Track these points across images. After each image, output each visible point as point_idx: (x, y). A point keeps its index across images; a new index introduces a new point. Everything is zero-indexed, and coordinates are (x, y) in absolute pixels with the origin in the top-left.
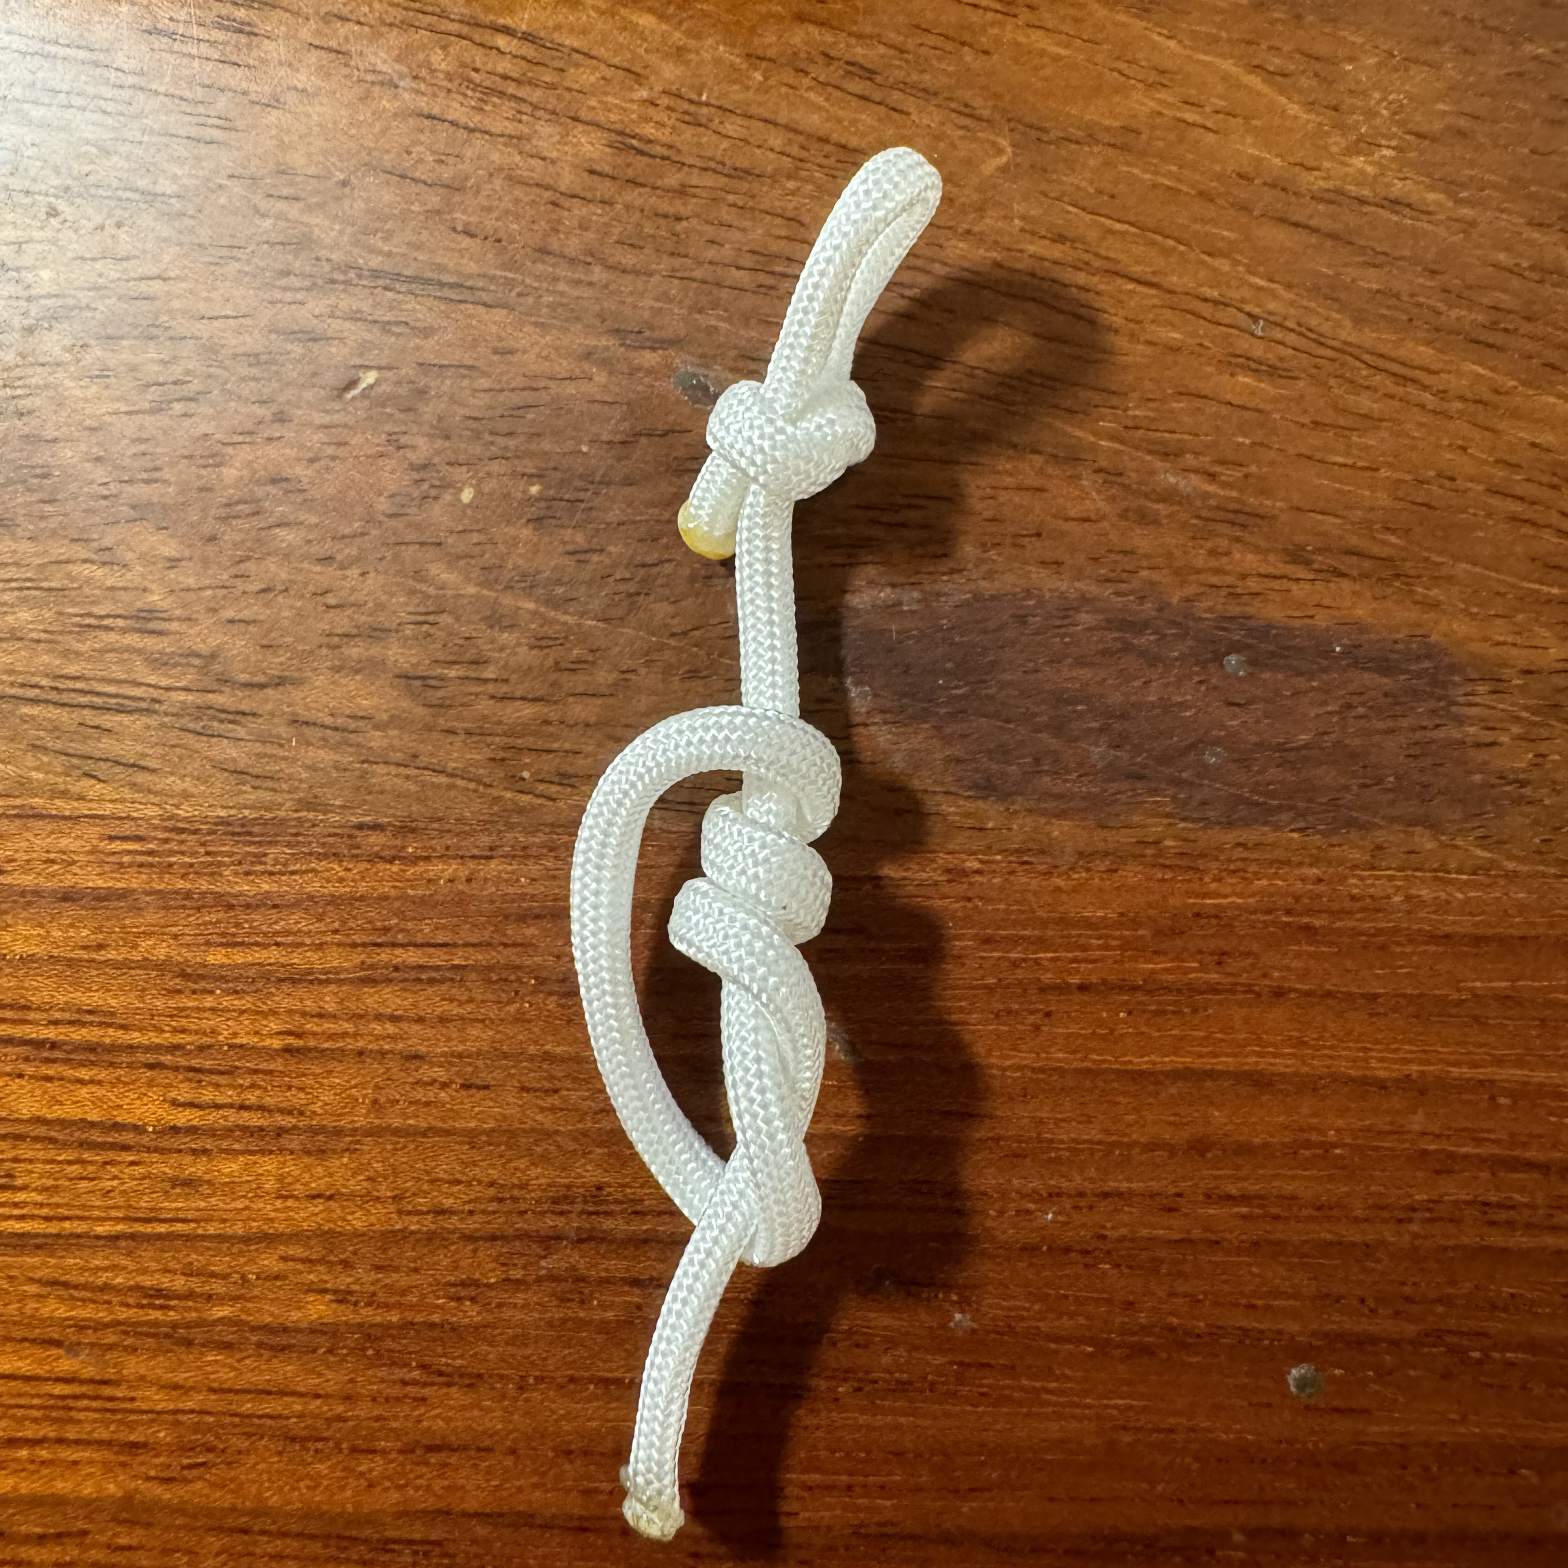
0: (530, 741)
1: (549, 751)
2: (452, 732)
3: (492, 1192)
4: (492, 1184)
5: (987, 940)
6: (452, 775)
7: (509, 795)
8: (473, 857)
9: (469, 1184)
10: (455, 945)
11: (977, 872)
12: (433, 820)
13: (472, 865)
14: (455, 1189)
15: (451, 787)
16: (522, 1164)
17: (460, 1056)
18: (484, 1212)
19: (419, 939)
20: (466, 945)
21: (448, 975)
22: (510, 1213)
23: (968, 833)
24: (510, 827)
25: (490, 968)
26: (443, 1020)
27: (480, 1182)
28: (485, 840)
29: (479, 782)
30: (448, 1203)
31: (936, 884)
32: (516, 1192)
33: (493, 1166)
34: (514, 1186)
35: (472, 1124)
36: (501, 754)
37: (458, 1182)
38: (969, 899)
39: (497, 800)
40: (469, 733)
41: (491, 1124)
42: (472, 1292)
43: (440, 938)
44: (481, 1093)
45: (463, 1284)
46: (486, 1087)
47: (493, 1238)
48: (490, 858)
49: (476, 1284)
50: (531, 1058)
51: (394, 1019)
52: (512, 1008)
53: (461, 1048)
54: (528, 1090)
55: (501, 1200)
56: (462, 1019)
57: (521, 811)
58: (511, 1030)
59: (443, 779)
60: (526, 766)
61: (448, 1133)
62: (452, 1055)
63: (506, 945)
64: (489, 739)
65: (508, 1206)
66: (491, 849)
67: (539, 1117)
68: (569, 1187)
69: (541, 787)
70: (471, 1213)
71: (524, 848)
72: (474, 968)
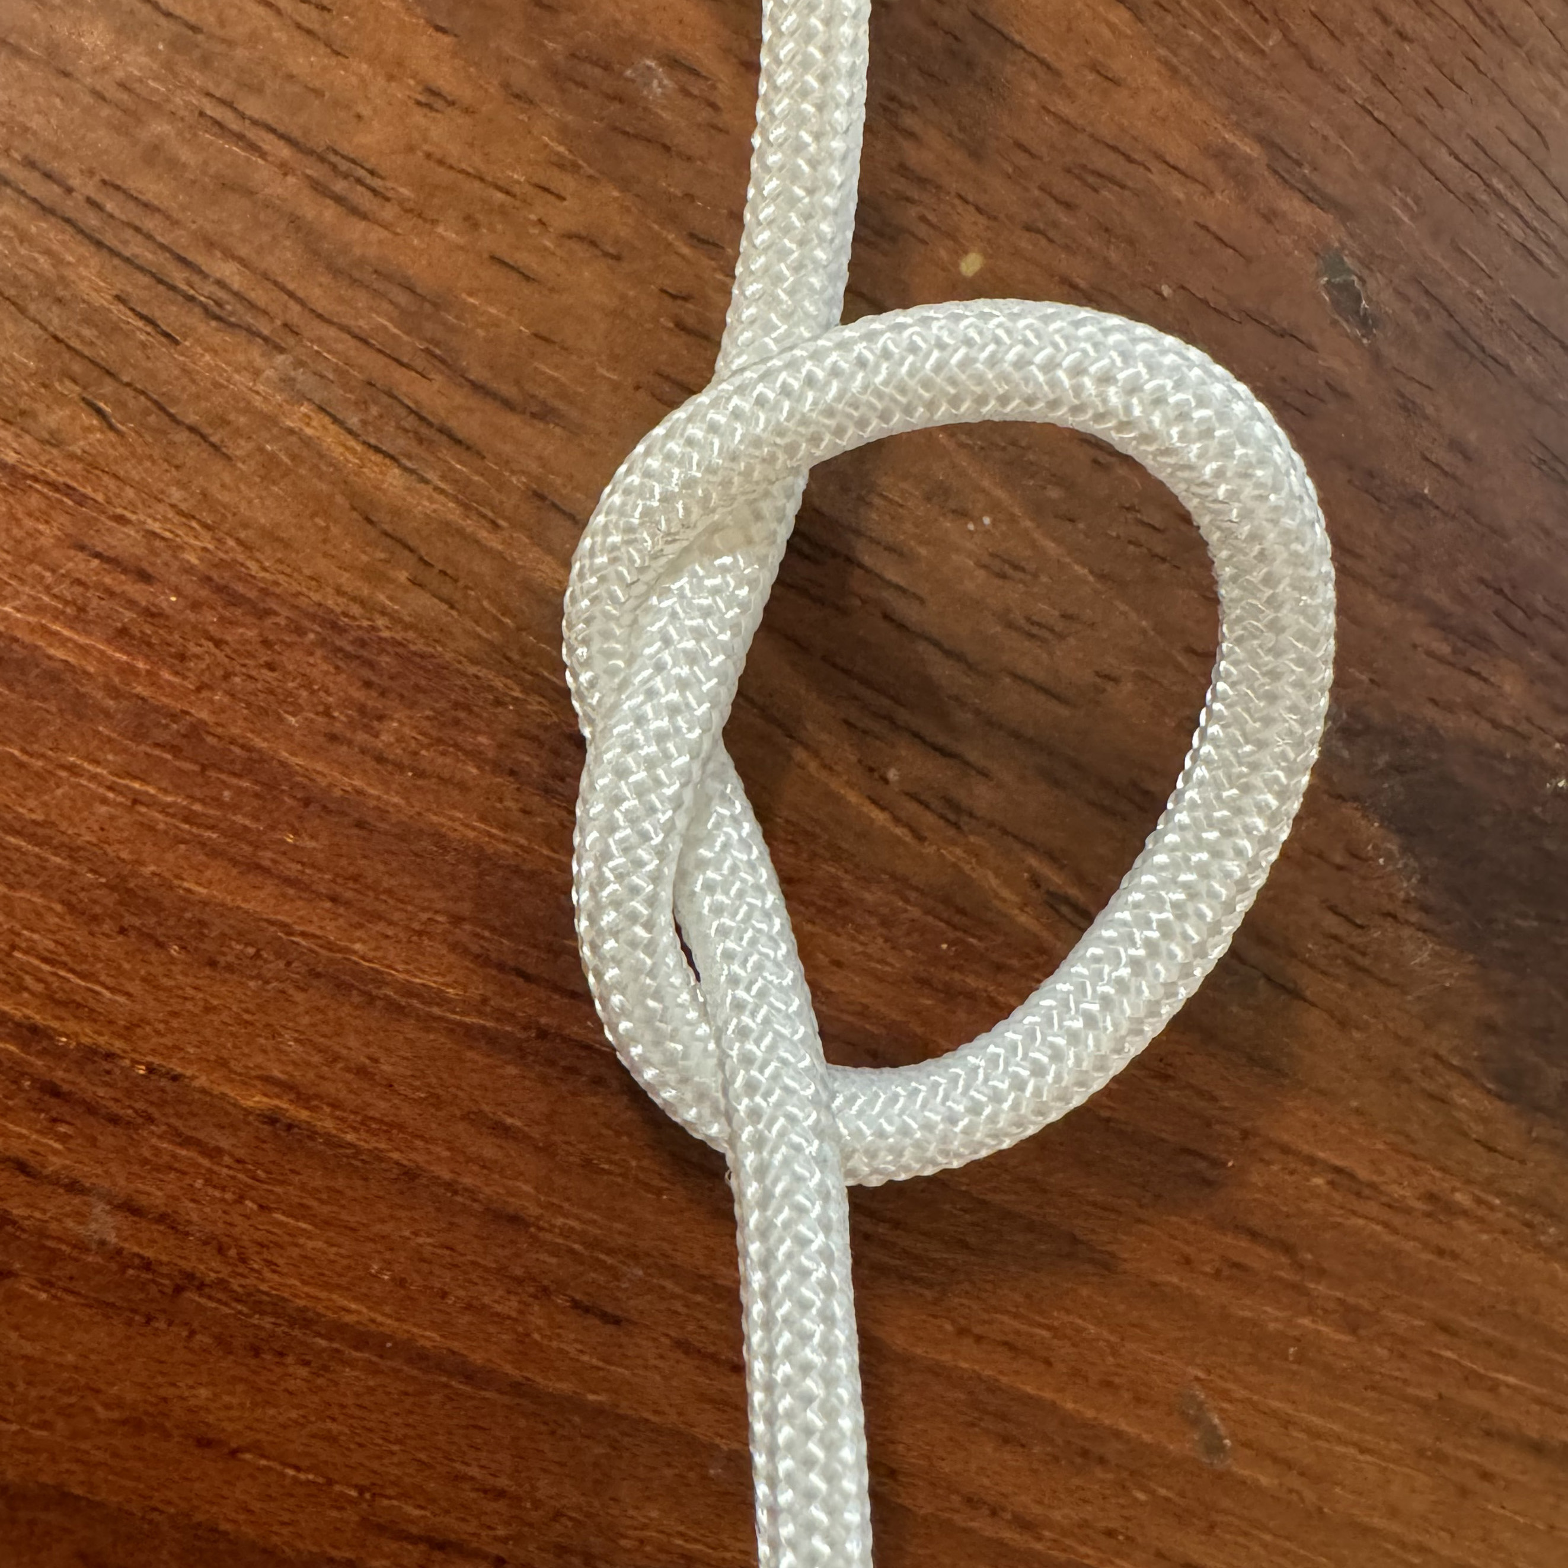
2: (801, 645)
7: (853, 798)
9: (517, 1503)
14: (490, 1505)
23: (1472, 1146)
24: (835, 853)
30: (464, 1529)
37: (500, 1495)
38: (1441, 1253)
39: (831, 799)
40: (828, 661)
44: (604, 1330)
46: (618, 1321)
51: (501, 1130)
54: (690, 1351)
57: (863, 834)
60: (899, 762)
61: (516, 1389)
64: (856, 688)
69: (910, 808)
71: (843, 902)
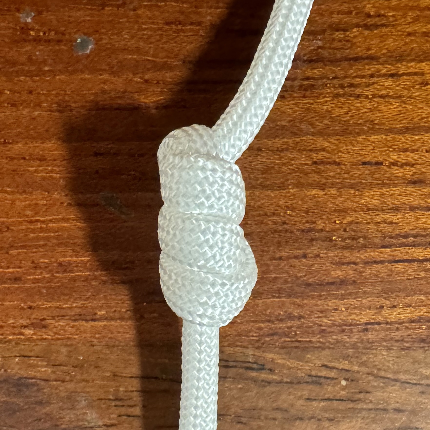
0: (342, 406)
1: (329, 399)
2: (398, 411)
3: (358, 91)
4: (358, 96)
5: (17, 279)
6: (396, 380)
7: (356, 368)
8: (379, 324)
9: (374, 96)
10: (390, 262)
11: (25, 327)
12: (408, 348)
13: (380, 318)
14: (384, 92)
15: (397, 372)
16: (337, 112)
17: (384, 184)
18: (363, 77)
19: (415, 265)
20: (382, 262)
21: (394, 241)
22: (345, 77)
23: (32, 354)
24: (354, 346)
25: (364, 247)
26: (396, 209)
27: (367, 97)
28: (370, 336)
29: (376, 376)
30: (388, 83)
31: (53, 318)
32: (341, 91)
33: (358, 109)
34: (343, 95)
35: (373, 138)
36: (361, 396)
37: (381, 97)
38: (30, 307)
39: (363, 364)
40: (385, 410)
41: (360, 138)
42: (370, 21)
43: (400, 267)
44: (368, 159)
45: (377, 26)
46: (364, 163)
47: (357, 59)
48: (367, 324)
49: (367, 27)
50: (333, 185)
52: (349, 219)
53: (384, 190)
54: (335, 163)
55: (351, 85)
56: (383, 210)
57: (346, 357)
58: (348, 204)
59: (402, 377)
60: (344, 388)
61: (390, 131)
62: (389, 185)
63: (355, 263)
64: (370, 406)
65: (347, 81)
66: (367, 330)
67: (326, 144)
68: (304, 97)
69: (332, 374)
70: (372, 76)
71: (343, 331)
72: (377, 246)
